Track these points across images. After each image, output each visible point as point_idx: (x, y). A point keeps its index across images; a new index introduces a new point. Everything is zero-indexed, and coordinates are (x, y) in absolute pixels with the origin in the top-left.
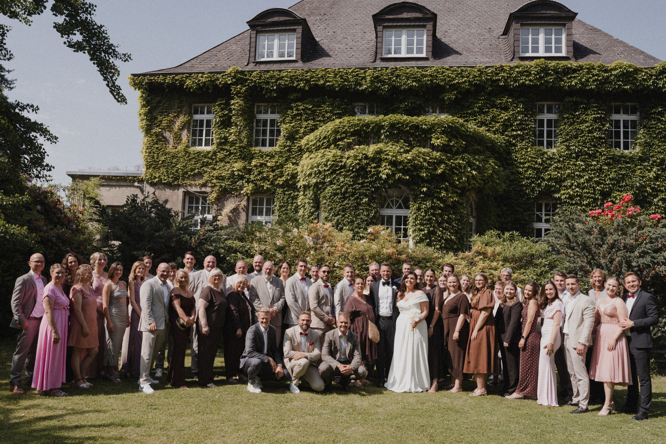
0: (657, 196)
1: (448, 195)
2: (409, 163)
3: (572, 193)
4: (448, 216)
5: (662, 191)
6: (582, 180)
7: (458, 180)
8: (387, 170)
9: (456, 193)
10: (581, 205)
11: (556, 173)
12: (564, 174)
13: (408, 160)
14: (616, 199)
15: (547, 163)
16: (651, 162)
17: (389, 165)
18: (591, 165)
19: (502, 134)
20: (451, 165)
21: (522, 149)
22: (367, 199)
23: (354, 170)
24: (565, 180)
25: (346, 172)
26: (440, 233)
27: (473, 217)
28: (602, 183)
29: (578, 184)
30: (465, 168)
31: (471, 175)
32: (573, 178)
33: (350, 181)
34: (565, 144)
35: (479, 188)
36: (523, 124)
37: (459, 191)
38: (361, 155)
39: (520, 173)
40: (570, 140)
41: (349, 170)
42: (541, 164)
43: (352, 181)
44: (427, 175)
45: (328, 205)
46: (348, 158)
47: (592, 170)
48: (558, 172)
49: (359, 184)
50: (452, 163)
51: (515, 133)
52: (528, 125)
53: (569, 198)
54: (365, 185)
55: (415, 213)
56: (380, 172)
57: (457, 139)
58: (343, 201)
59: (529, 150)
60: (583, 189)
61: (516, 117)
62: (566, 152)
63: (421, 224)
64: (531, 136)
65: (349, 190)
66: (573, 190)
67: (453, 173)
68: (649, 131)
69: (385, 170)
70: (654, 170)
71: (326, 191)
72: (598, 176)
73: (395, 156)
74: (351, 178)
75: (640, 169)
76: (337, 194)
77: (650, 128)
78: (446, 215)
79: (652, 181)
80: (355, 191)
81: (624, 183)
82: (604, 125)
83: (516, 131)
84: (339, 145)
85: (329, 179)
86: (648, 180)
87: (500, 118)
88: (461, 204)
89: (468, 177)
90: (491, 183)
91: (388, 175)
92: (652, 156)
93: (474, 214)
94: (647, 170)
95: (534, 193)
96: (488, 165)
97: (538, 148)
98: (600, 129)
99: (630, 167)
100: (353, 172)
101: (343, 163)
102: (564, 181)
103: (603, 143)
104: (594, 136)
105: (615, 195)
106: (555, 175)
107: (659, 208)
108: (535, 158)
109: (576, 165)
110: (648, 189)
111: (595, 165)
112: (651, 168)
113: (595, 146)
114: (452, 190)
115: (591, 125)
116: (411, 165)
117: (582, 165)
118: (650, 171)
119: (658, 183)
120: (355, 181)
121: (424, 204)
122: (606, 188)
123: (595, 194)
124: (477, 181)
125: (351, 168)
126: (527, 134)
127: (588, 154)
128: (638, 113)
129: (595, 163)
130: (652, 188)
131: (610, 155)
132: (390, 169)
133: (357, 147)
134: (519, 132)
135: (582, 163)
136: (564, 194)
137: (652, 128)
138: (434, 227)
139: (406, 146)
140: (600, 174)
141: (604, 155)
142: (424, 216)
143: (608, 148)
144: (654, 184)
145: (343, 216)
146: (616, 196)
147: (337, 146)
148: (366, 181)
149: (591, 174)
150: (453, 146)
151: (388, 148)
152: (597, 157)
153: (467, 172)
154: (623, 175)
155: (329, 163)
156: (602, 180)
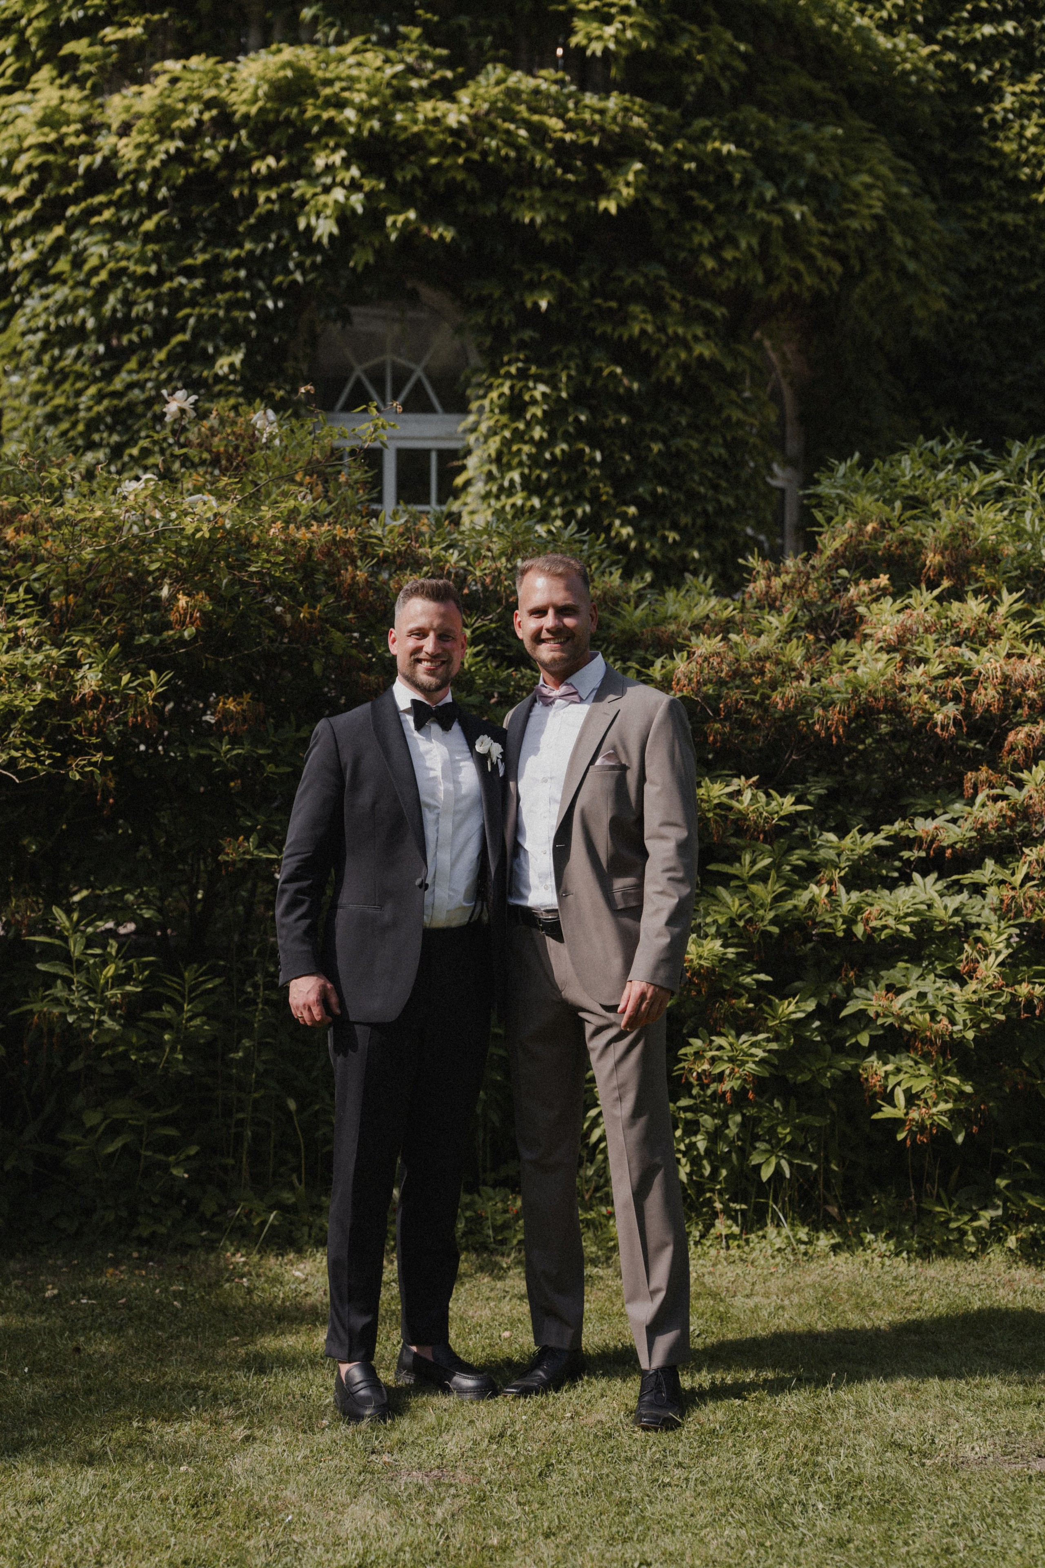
1: (662, 329)
2: (455, 150)
4: (664, 440)
7: (715, 250)
8: (339, 194)
9: (707, 318)
13: (451, 131)
17: (346, 163)
20: (678, 167)
22: (237, 358)
23: (163, 192)
25: (118, 205)
26: (626, 531)
27: (788, 462)
30: (747, 183)
31: (777, 221)
33: (143, 260)
35: (817, 295)
37: (719, 312)
38: (194, 108)
41: (133, 200)
43: (156, 258)
44: (550, 221)
45: (36, 398)
46: (125, 130)
49: (190, 272)
50: (682, 155)
51: (988, 30)
54: (228, 275)
55: (493, 432)
56: (303, 202)
57: (704, 22)
58: (108, 376)
63: (531, 486)
65: (136, 311)
67: (689, 211)
69: (327, 190)
71: (19, 323)
73: (384, 113)
74: (148, 238)
76: (78, 334)
78: (655, 436)
80: (173, 311)
83: (995, 18)
84: (73, 60)
85: (30, 255)
88: (732, 380)
89: (765, 233)
90: (876, 274)
91: (344, 216)
93: (793, 446)
96: (866, 179)
100: (155, 206)
101: (98, 158)
114: (684, 303)
116: (467, 160)
120: (173, 259)
121: (538, 379)
124: (809, 259)
125: (143, 186)
132: (354, 186)
133: (173, 66)
134: (1009, 27)
138: (594, 499)
139: (440, 62)
142: (541, 445)
145: (117, 452)
147: (66, 66)
148: (233, 253)
150: (686, 64)
151: (343, 70)
153: (761, 203)
155: (24, 160)
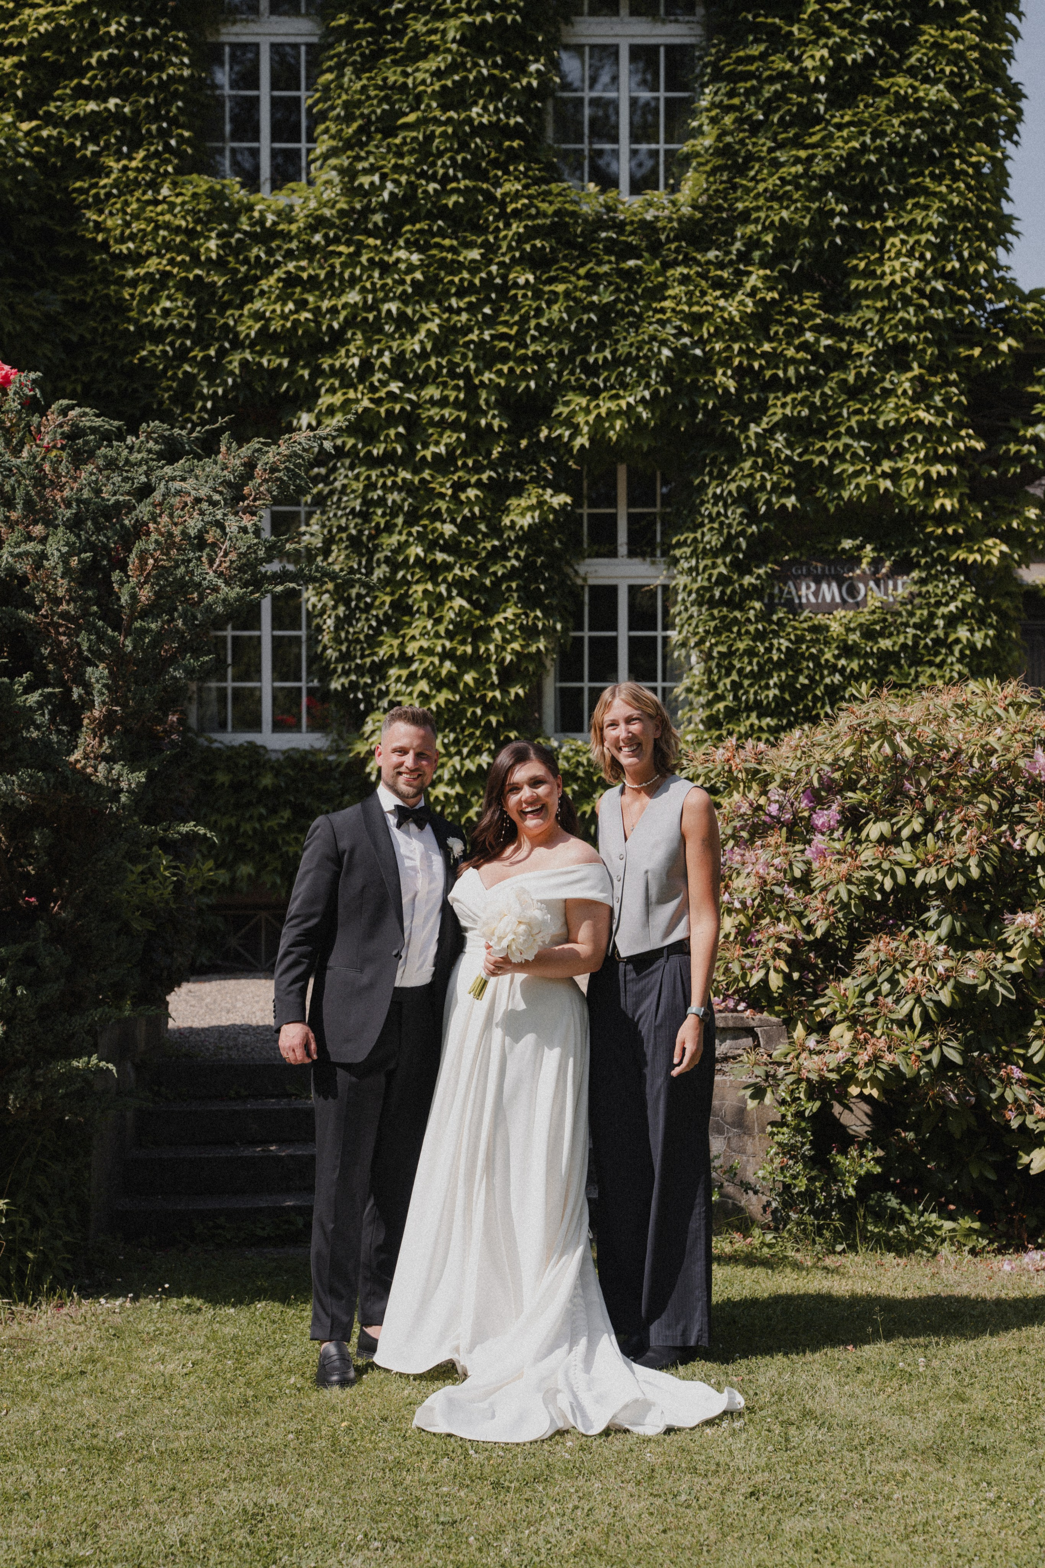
0: (759, 409)
3: (366, 403)
5: (787, 387)
6: (413, 344)
10: (408, 460)
11: (291, 306)
12: (334, 310)
14: (576, 431)
15: (246, 261)
16: (738, 245)
18: (455, 267)
19: (26, 111)
21: (127, 187)
24: (338, 339)
28: (504, 356)
29: (399, 360)
32: (373, 331)
34: (333, 161)
36: (130, 60)
39: (121, 308)
40: (362, 145)
42: (220, 264)
47: (460, 294)
48: (302, 305)
52: (161, 66)
53: (351, 430)
59: (165, 191)
60: (422, 382)
61: (94, 24)
62: (342, 205)
64: (174, 122)
66: (373, 389)
68: (731, 94)
70: (753, 281)
72: (489, 322)
75: (685, 280)
77: (734, 77)
79: (734, 340)
81: (607, 354)
82: (521, 68)
86: (718, 334)
87: (22, 29)
92: (745, 217)
94: (718, 283)
95: (191, 408)
97: (202, 183)
98: (500, 88)
99: (639, 269)
102: (331, 349)
103: (513, 156)
104: (469, 120)
105: (566, 410)
106: (284, 317)
107: (768, 467)
108: (191, 234)
109: (386, 269)
110: (719, 378)
111: (474, 267)
112: (738, 273)
113: (472, 170)
115: (453, 68)
117: (411, 269)
118: (729, 289)
119: (767, 347)
122: (525, 376)
123: (477, 411)
126: (154, 112)
127: (443, 212)
128: (700, 11)
129: (475, 254)
130: (740, 373)
131: (545, 215)
135: (415, 258)
136: (331, 411)
137: (747, 76)
140: (497, 310)
141: (516, 213)
143: (537, 181)
144: (749, 353)
146: (573, 413)
149: (459, 311)
152: (482, 230)
154: (604, 310)
156: (504, 337)
